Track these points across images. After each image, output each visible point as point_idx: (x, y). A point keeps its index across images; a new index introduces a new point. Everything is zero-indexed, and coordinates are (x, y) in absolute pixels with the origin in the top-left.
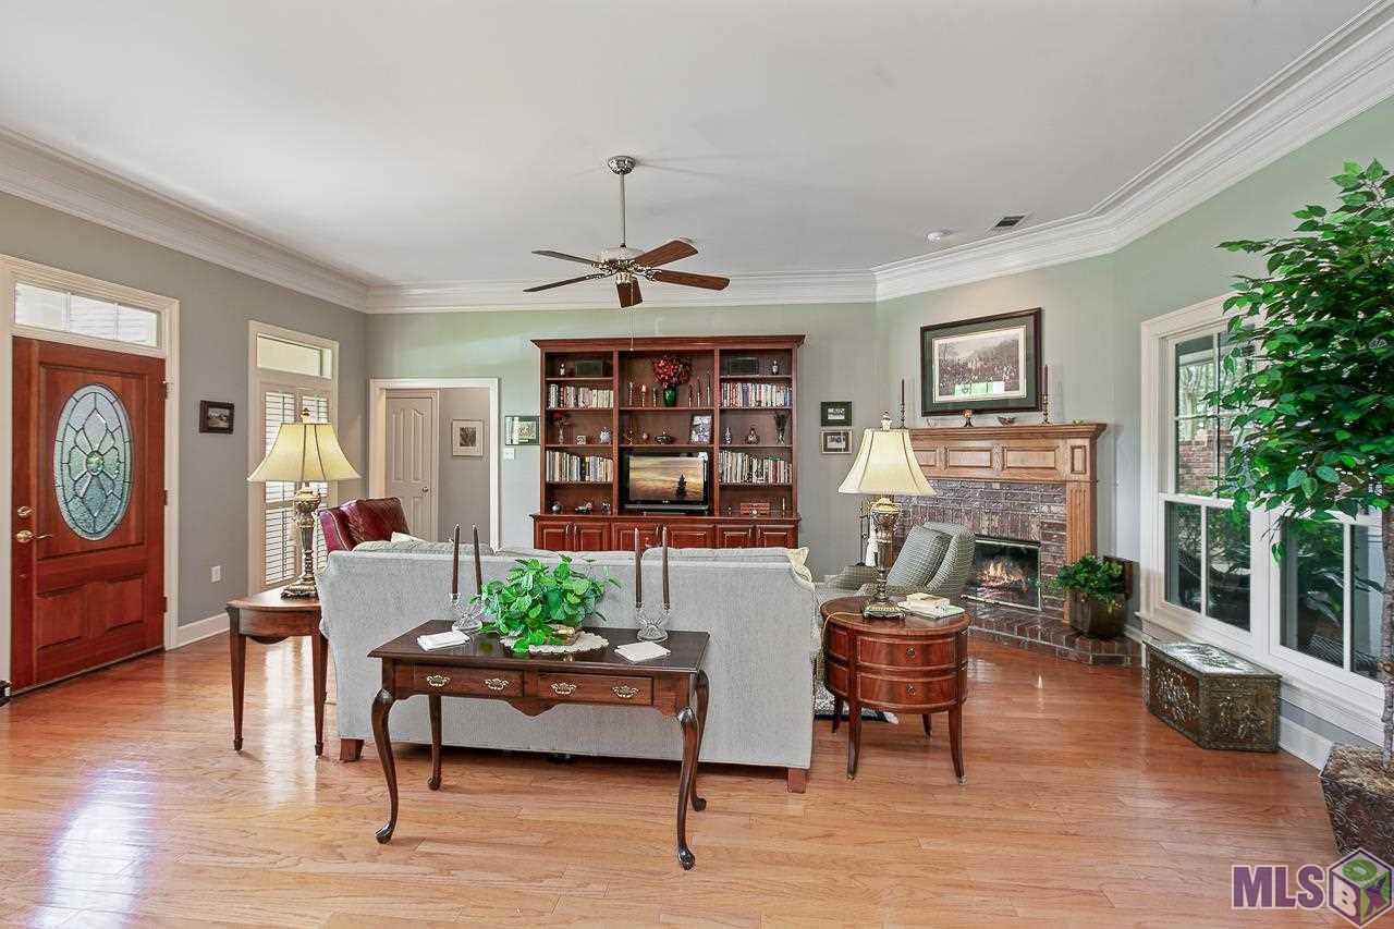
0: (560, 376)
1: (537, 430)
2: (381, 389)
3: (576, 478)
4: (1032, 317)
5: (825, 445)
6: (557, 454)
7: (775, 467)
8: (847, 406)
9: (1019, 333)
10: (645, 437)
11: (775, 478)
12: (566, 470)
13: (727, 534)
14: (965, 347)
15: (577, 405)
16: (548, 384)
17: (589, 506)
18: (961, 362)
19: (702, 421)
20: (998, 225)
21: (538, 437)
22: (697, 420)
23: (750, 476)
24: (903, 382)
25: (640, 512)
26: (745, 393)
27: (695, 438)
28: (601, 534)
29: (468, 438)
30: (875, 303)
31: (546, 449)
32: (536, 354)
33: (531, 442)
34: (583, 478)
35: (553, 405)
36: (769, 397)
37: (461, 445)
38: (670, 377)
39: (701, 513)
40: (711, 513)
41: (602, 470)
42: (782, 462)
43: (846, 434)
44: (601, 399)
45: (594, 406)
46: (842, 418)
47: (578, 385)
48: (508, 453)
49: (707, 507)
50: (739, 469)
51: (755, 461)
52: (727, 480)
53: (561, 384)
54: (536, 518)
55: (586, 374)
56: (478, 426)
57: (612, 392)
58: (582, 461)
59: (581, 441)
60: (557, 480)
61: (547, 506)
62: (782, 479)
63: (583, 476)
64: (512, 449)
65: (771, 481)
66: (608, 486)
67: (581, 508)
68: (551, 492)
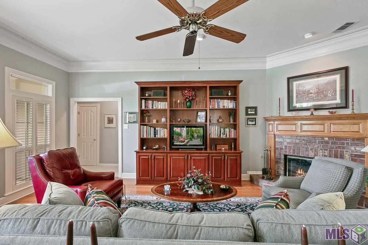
0: (146, 96)
1: (136, 117)
2: (75, 102)
3: (152, 136)
4: (344, 70)
5: (247, 123)
6: (145, 127)
7: (230, 131)
8: (255, 108)
9: (337, 77)
10: (179, 120)
11: (230, 135)
12: (148, 133)
13: (214, 158)
14: (309, 84)
15: (153, 108)
16: (141, 99)
17: (157, 146)
18: (307, 90)
19: (202, 114)
20: (337, 30)
21: (137, 120)
22: (199, 113)
23: (220, 135)
24: (280, 99)
25: (178, 149)
26: (218, 103)
27: (199, 120)
28: (163, 158)
29: (110, 121)
30: (265, 70)
31: (141, 125)
32: (137, 88)
33: (134, 122)
34: (155, 136)
35: (143, 108)
36: (227, 105)
37: (108, 123)
38: (189, 97)
39: (201, 149)
40: (206, 149)
41: (163, 133)
42: (232, 129)
43: (255, 119)
44: (162, 105)
45: (159, 108)
46: (254, 112)
47: (153, 100)
48: (126, 126)
49: (204, 147)
50: (216, 133)
51: (222, 129)
52: (213, 136)
53: (146, 100)
54: (137, 152)
55: (157, 95)
56: (114, 117)
57: (166, 103)
58: (155, 129)
59: (154, 121)
60: (145, 137)
61: (141, 148)
62: (232, 136)
63: (155, 135)
64: (127, 125)
65: (228, 136)
66: (165, 139)
67: (154, 148)
68: (143, 142)
